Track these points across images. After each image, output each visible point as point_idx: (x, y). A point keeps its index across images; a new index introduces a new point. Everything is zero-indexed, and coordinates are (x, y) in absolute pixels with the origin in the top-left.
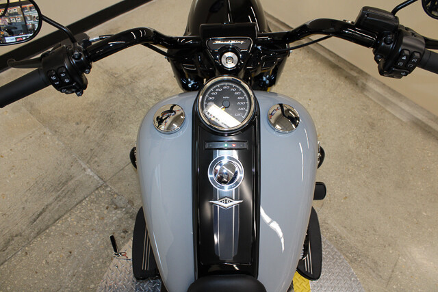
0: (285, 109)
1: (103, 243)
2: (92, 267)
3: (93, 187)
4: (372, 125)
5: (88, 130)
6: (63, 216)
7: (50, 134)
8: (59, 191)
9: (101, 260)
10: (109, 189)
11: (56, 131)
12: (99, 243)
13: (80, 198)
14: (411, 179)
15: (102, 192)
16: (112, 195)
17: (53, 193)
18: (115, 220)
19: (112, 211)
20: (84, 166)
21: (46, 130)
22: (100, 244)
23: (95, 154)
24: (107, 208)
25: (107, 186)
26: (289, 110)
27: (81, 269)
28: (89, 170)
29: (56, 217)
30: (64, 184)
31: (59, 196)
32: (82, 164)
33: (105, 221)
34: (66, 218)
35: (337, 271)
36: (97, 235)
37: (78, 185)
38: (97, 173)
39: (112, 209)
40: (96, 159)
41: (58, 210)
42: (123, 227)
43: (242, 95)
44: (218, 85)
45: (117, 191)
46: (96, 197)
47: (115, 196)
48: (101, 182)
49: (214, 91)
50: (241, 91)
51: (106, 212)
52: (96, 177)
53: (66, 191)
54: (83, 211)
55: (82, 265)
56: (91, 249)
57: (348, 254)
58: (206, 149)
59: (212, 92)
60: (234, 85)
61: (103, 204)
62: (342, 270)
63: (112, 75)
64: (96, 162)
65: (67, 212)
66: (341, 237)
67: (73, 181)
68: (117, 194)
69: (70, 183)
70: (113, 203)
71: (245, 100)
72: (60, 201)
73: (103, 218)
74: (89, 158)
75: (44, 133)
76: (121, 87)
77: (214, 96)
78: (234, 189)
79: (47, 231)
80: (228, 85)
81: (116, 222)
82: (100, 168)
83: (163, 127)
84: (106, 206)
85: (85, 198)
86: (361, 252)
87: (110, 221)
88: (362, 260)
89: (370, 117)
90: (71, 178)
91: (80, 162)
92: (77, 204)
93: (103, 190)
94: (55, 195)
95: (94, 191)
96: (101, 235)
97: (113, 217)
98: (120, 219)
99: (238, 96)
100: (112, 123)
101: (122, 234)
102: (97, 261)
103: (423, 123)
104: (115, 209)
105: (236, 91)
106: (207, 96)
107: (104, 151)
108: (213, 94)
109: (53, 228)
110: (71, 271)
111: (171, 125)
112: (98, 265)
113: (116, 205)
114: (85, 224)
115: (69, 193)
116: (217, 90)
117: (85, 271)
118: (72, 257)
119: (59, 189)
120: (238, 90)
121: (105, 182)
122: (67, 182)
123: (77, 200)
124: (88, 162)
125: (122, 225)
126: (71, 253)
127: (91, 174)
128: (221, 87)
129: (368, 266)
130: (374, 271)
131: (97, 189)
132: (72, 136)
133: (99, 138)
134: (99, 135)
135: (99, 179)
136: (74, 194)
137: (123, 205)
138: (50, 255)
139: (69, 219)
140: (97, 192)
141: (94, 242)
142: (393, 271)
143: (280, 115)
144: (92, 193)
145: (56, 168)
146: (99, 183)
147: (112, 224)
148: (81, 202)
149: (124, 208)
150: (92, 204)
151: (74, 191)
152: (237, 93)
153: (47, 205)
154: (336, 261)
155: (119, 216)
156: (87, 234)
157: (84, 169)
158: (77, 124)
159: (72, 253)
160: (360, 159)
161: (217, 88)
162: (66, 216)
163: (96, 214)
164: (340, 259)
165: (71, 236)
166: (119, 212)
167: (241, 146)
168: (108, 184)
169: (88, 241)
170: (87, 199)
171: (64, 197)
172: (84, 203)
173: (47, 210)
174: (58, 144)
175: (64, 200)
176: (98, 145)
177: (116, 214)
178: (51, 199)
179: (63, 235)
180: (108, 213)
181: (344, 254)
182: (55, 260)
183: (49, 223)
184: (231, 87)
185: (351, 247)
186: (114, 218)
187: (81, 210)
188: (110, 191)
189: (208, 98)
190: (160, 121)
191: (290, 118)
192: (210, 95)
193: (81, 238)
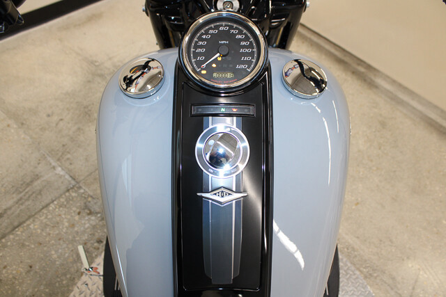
0: (305, 67)
1: (72, 256)
2: (57, 284)
3: (63, 188)
4: (383, 124)
5: (61, 124)
6: (24, 222)
7: (15, 126)
8: (21, 192)
9: (68, 276)
10: (82, 191)
11: (22, 124)
12: (67, 255)
13: (47, 201)
14: (428, 183)
15: (74, 194)
16: (85, 198)
17: (14, 195)
18: (88, 228)
19: (85, 217)
20: (53, 164)
21: (11, 122)
22: (69, 257)
23: (68, 150)
24: (79, 213)
25: (80, 188)
26: (311, 69)
27: (42, 287)
28: (60, 169)
29: (16, 224)
30: (28, 185)
31: (21, 199)
32: (52, 161)
33: (76, 229)
34: (29, 225)
35: (350, 289)
36: (65, 246)
37: (45, 186)
38: (69, 172)
39: (84, 215)
40: (69, 156)
41: (19, 215)
42: (97, 236)
43: (247, 39)
44: (212, 25)
45: (91, 194)
46: (66, 200)
47: (90, 199)
48: (73, 182)
49: (206, 33)
50: (245, 34)
51: (77, 218)
52: (67, 177)
53: (30, 193)
54: (49, 217)
55: (44, 283)
56: (57, 263)
57: (361, 269)
58: (193, 116)
59: (202, 34)
60: (235, 26)
61: (74, 209)
62: (356, 288)
63: (92, 62)
64: (68, 159)
65: (30, 217)
66: (353, 248)
67: (39, 181)
68: (91, 197)
69: (36, 183)
70: (86, 207)
71: (251, 46)
72: (22, 204)
73: (73, 226)
74: (60, 154)
75: (8, 126)
76: (101, 76)
77: (205, 40)
78: (234, 175)
79: (3, 240)
80: (226, 26)
81: (89, 230)
82: (72, 167)
83: (133, 90)
84: (78, 210)
85: (53, 201)
86: (377, 266)
87: (82, 229)
88: (378, 276)
89: (381, 115)
90: (37, 177)
91: (49, 159)
92: (43, 208)
93: (76, 192)
94: (16, 197)
95: (64, 193)
96: (70, 246)
97: (85, 224)
98: (94, 227)
99: (241, 40)
100: (89, 116)
101: (96, 244)
102: (64, 278)
103: (437, 123)
104: (89, 214)
105: (238, 34)
106: (196, 39)
107: (79, 147)
108: (204, 37)
109: (11, 236)
110: (30, 290)
111: (144, 87)
112: (64, 282)
113: (90, 210)
114: (51, 232)
115: (34, 195)
116: (211, 31)
117: (47, 290)
118: (32, 273)
119: (21, 190)
120: (240, 32)
121: (78, 183)
122: (32, 182)
123: (43, 204)
124: (59, 160)
125: (97, 234)
126: (31, 267)
127: (62, 173)
128: (217, 27)
129: (385, 283)
130: (392, 289)
131: (68, 191)
132: (41, 129)
133: (74, 132)
134: (74, 129)
135: (70, 179)
136: (39, 197)
137: (98, 210)
138: (4, 271)
139: (32, 226)
140: (67, 194)
141: (61, 254)
142: (413, 289)
143: (299, 76)
144: (61, 195)
145: (20, 166)
146: (70, 184)
147: (84, 232)
148: (47, 206)
149: (99, 213)
150: (61, 209)
151: (40, 192)
152: (240, 37)
153: (5, 210)
154: (350, 277)
155: (93, 223)
156: (53, 245)
157: (54, 168)
158: (49, 116)
159: (33, 268)
160: (372, 161)
161: (211, 28)
162: (28, 222)
163: (65, 220)
164: (355, 274)
165: (33, 246)
166: (93, 218)
167: (246, 112)
168: (81, 185)
169: (53, 252)
170: (55, 202)
171: (28, 200)
172: (52, 207)
173: (5, 215)
174: (24, 139)
175: (27, 203)
176: (72, 140)
177: (89, 220)
178: (11, 203)
179: (23, 245)
180: (80, 219)
181: (358, 269)
182: (11, 276)
183: (7, 231)
184: (231, 27)
185: (366, 261)
186: (87, 225)
187: (47, 216)
188: (83, 193)
189: (197, 42)
190: (129, 81)
191: (313, 79)
192: (200, 39)
193: (45, 249)
